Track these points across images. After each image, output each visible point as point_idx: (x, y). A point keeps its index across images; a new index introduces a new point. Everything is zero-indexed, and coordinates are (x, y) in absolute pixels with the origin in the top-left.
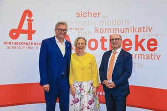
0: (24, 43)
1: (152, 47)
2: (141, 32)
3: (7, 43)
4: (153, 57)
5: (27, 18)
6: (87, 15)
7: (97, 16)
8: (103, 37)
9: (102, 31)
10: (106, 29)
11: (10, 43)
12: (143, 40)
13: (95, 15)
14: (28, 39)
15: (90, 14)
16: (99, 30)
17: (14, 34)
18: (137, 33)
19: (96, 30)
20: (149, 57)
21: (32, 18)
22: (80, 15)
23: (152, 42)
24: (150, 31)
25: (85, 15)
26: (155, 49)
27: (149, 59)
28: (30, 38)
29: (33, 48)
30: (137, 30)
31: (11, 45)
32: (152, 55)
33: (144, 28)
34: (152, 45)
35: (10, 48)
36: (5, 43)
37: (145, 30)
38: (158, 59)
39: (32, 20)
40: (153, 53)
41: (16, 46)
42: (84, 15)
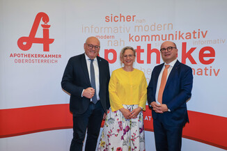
0: (39, 56)
1: (206, 59)
2: (190, 38)
3: (15, 55)
4: (208, 72)
5: (42, 22)
6: (119, 19)
7: (132, 19)
8: (139, 47)
9: (137, 39)
10: (142, 37)
11: (19, 55)
12: (193, 50)
13: (128, 18)
14: (44, 50)
15: (122, 18)
16: (134, 38)
17: (25, 43)
18: (185, 41)
19: (130, 38)
20: (202, 72)
21: (48, 24)
22: (110, 19)
23: (207, 52)
24: (204, 37)
25: (116, 19)
26: (211, 61)
27: (201, 74)
28: (46, 49)
29: (52, 61)
30: (184, 36)
31: (21, 58)
32: (206, 69)
33: (194, 33)
34: (207, 55)
35: (20, 61)
36: (11, 55)
37: (196, 35)
38: (216, 75)
39: (50, 26)
40: (208, 66)
41: (28, 58)
42: (114, 19)
